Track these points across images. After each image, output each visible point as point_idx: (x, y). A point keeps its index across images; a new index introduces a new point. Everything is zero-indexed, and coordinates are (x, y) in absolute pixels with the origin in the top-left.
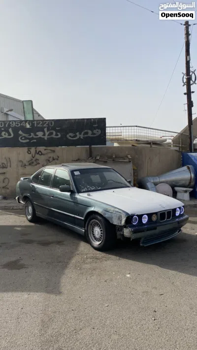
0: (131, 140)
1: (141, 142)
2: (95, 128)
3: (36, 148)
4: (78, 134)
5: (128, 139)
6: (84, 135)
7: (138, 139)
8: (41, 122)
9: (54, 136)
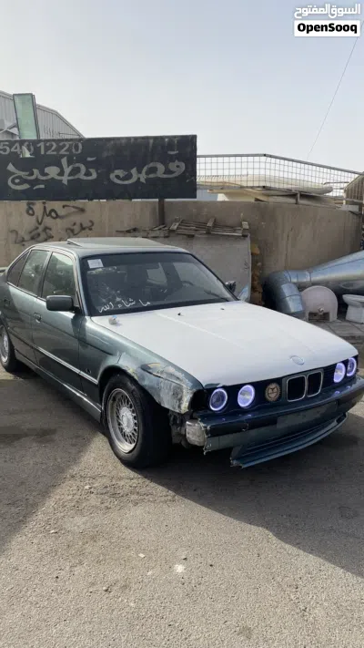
0: (252, 187)
1: (272, 192)
2: (172, 159)
3: (44, 203)
4: (134, 171)
5: (244, 184)
6: (147, 173)
7: (268, 185)
8: (55, 146)
9: (81, 176)
